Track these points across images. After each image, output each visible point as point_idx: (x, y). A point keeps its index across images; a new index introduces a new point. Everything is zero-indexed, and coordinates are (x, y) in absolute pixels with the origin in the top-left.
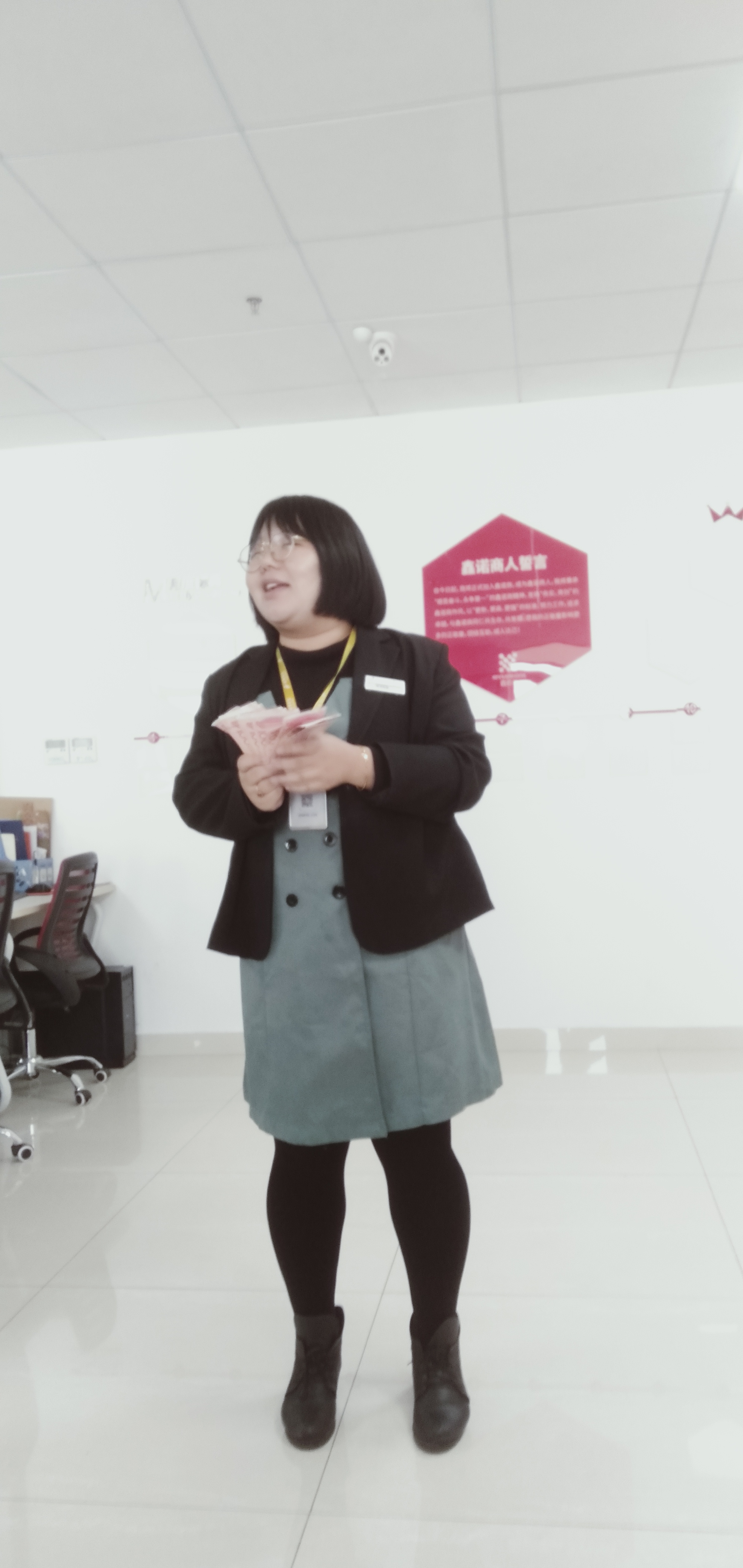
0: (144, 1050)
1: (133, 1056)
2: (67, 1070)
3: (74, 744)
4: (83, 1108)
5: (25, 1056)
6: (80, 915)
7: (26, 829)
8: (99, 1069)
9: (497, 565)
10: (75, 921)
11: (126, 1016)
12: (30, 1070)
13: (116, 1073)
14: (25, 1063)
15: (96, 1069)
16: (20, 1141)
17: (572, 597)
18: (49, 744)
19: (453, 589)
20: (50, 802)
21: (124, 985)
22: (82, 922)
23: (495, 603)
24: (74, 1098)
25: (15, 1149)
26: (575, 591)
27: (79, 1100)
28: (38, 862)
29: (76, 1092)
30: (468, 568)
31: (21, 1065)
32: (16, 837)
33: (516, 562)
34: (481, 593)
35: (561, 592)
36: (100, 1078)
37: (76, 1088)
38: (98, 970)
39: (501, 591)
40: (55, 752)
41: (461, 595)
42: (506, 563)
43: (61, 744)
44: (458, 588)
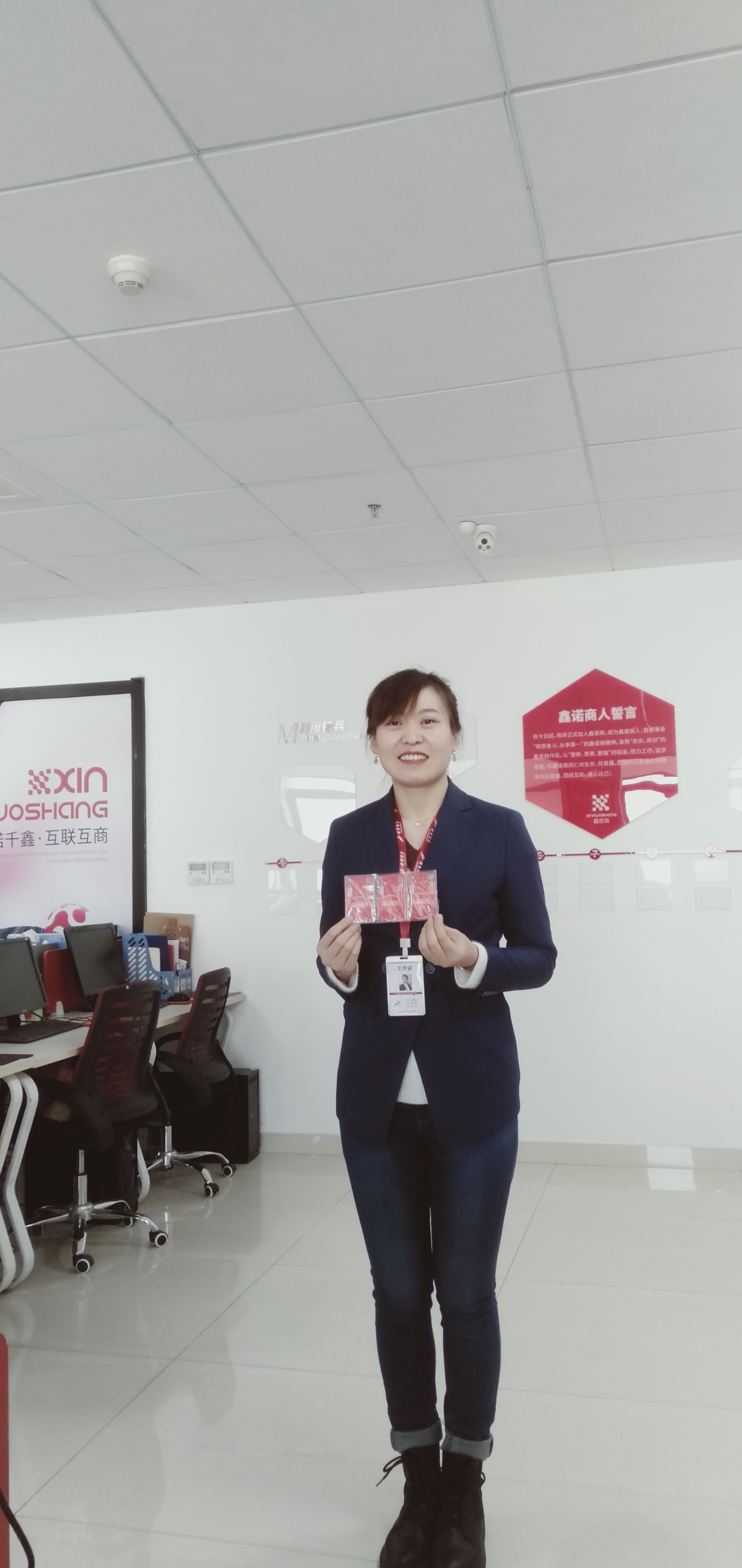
0: (266, 1147)
1: (257, 1152)
2: (198, 1164)
3: (213, 868)
4: (211, 1201)
5: (163, 1150)
6: (214, 1024)
7: (170, 942)
8: (227, 1164)
9: (591, 715)
10: (209, 1030)
11: (252, 1115)
12: (167, 1162)
13: (242, 1169)
14: (162, 1156)
15: (224, 1164)
16: (157, 1228)
17: (659, 744)
18: (193, 867)
19: (551, 736)
20: (191, 918)
21: (250, 1087)
22: (215, 1030)
23: (589, 749)
24: (203, 1190)
25: (153, 1235)
26: (663, 739)
27: (208, 1193)
28: (180, 973)
29: (206, 1185)
30: (564, 717)
31: (160, 1157)
32: (161, 951)
33: (609, 713)
34: (577, 740)
35: (649, 740)
36: (227, 1172)
37: (206, 1181)
38: (228, 1073)
39: (594, 739)
40: (197, 874)
41: (558, 741)
42: (599, 714)
43: (203, 867)
44: (555, 734)
